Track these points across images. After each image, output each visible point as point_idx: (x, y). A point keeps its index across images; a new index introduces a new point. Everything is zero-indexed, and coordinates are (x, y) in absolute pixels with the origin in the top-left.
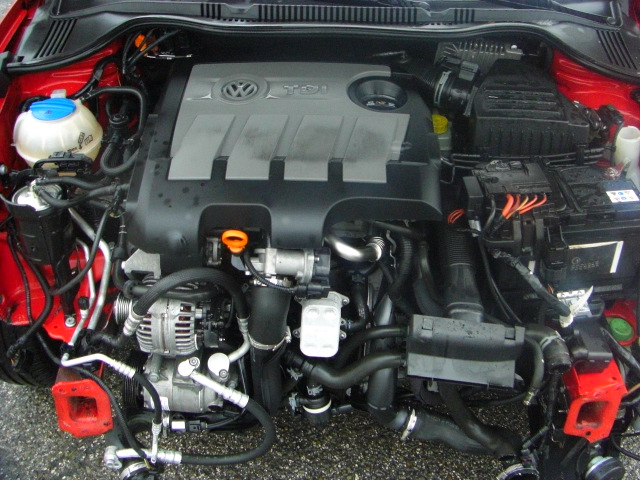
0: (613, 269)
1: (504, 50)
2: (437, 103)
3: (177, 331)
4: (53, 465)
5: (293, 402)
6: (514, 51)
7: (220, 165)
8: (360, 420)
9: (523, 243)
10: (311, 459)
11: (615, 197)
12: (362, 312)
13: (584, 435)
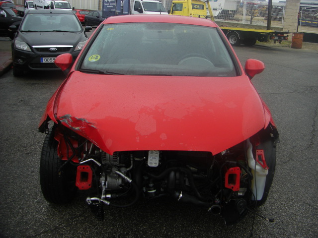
3: (113, 157)
4: (60, 225)
5: (144, 189)
10: (149, 224)
13: (231, 188)
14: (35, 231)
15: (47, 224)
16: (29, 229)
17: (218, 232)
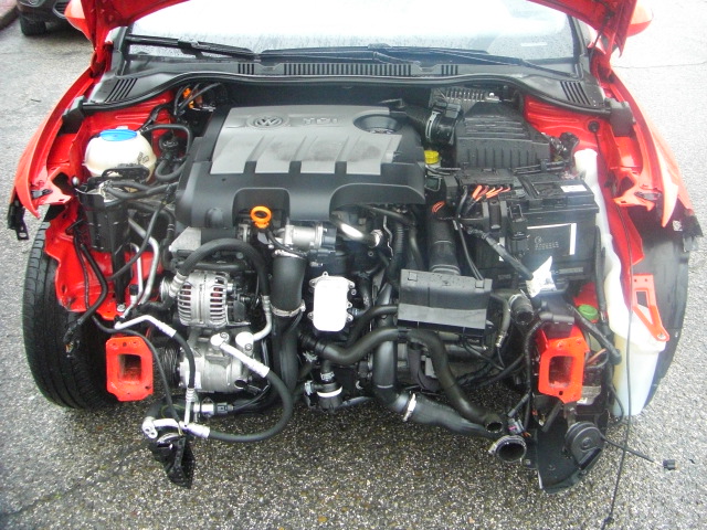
0: (572, 251)
1: (483, 98)
2: (428, 137)
3: (212, 306)
4: (87, 475)
5: (308, 388)
6: (492, 98)
7: (251, 166)
8: (373, 441)
9: (491, 221)
10: (327, 469)
11: (566, 189)
12: (366, 300)
13: (558, 395)
14: (19, 496)
15: (53, 474)
16: (7, 488)
17: (517, 495)
